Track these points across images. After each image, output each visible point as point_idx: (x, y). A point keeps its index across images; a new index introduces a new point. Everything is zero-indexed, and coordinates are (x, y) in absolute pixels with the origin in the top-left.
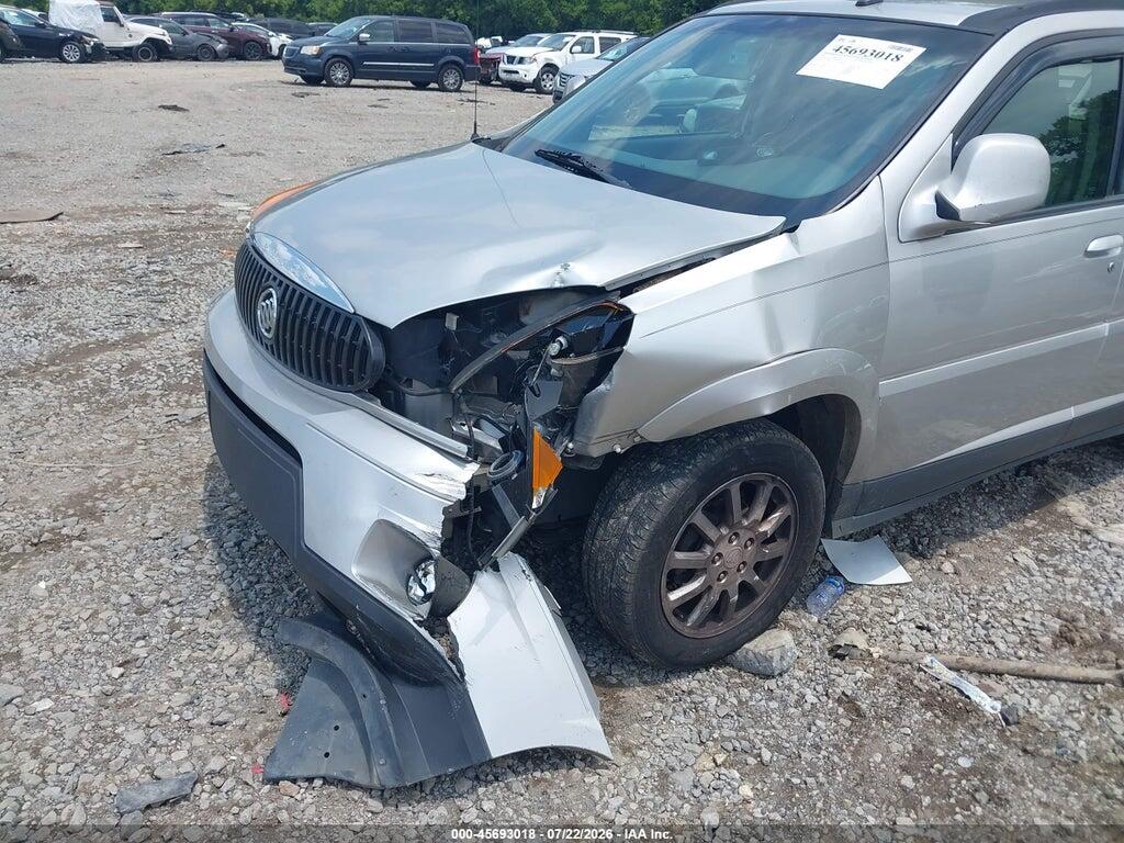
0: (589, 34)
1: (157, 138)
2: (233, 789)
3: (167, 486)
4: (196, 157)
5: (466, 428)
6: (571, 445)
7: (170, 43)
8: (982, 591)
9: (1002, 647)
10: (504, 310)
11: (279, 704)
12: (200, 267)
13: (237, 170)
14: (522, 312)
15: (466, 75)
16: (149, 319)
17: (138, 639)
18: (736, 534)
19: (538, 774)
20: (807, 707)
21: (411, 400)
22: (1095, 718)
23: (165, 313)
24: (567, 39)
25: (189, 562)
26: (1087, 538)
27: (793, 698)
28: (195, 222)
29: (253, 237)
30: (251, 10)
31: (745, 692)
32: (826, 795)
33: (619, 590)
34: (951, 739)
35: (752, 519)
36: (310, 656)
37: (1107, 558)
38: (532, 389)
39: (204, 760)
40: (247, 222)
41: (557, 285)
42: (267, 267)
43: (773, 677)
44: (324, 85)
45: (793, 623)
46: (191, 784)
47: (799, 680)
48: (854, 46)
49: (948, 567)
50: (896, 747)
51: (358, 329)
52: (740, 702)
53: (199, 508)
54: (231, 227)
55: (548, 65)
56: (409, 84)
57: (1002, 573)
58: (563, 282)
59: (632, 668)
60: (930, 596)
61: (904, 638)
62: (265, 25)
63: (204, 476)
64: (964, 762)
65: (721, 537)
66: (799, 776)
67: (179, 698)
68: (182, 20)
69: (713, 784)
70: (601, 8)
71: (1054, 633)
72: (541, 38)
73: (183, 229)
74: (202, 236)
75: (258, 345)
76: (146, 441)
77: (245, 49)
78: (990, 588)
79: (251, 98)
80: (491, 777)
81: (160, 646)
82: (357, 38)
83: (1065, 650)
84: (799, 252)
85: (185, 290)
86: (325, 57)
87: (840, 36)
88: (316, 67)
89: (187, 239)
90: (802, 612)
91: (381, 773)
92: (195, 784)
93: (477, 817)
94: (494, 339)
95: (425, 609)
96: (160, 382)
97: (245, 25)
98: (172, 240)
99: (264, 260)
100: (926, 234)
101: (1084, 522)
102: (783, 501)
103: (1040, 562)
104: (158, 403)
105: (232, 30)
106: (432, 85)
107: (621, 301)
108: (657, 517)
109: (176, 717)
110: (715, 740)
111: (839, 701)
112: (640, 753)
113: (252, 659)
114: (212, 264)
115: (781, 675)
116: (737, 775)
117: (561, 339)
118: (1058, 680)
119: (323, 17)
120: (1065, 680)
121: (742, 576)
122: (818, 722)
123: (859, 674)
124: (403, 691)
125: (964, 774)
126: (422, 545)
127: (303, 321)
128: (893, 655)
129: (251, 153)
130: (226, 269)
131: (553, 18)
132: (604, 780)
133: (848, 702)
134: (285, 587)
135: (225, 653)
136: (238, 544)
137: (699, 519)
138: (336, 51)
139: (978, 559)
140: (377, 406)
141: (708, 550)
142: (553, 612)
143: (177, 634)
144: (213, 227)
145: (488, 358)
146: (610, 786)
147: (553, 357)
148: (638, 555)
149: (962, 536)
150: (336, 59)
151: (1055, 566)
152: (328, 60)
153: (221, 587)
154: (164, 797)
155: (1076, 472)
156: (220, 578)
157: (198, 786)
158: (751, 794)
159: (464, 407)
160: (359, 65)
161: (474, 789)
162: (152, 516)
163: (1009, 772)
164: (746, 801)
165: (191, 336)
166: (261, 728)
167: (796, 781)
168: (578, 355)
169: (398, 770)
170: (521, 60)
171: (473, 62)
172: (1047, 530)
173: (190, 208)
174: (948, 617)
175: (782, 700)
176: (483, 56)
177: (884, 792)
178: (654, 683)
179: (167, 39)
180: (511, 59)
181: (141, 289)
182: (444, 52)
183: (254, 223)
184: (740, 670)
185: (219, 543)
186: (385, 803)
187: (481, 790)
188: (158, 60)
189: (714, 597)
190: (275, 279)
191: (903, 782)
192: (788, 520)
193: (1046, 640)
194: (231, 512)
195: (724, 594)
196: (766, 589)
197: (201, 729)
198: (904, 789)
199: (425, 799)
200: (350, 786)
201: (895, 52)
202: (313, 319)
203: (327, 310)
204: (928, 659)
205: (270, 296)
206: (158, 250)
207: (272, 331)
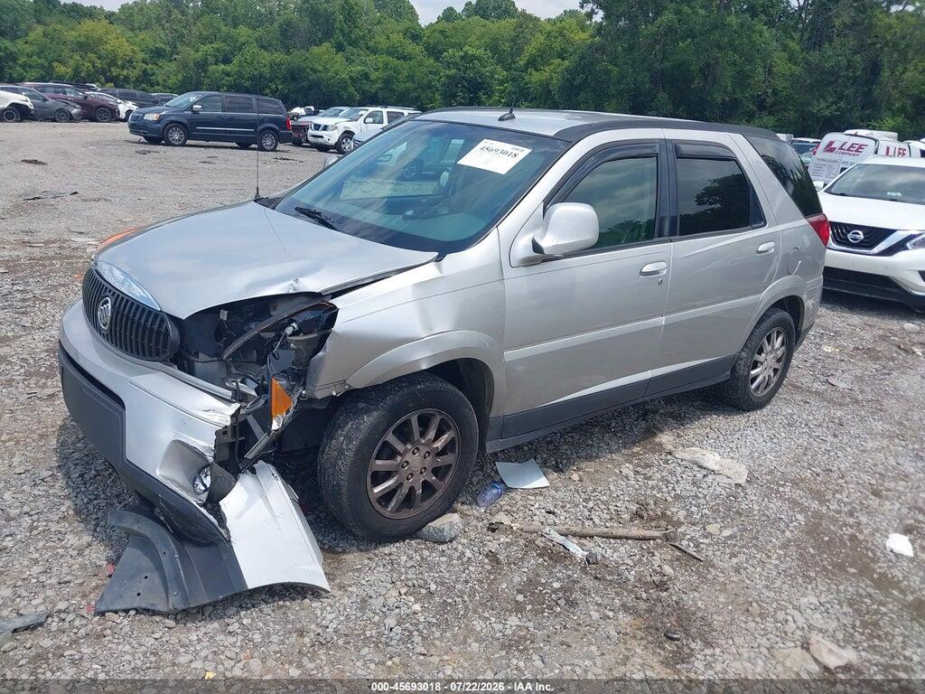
0: (379, 109)
1: (20, 186)
2: (73, 620)
3: (28, 440)
4: (52, 202)
5: (235, 384)
6: (304, 392)
7: (32, 108)
8: (594, 490)
9: (597, 521)
10: (260, 307)
11: (109, 570)
12: (55, 288)
13: (87, 213)
14: (271, 309)
15: (281, 139)
16: (12, 326)
17: (7, 536)
18: (418, 449)
19: (281, 603)
20: (465, 559)
21: (198, 366)
22: (644, 558)
23: (26, 321)
24: (361, 113)
25: (45, 488)
26: (669, 457)
27: (457, 554)
28: (51, 253)
29: (96, 264)
30: (103, 80)
31: (426, 553)
32: (467, 608)
33: (338, 485)
34: (551, 573)
35: (427, 439)
36: (129, 533)
37: (678, 468)
38: (274, 355)
39: (54, 604)
40: (92, 253)
41: (291, 292)
42: (105, 283)
43: (446, 543)
44: (163, 144)
45: (467, 512)
46: (45, 616)
47: (463, 545)
48: (491, 146)
49: (575, 477)
50: (517, 579)
51: (162, 321)
52: (422, 558)
53: (52, 454)
54: (81, 257)
55: (346, 132)
56: (234, 144)
57: (610, 479)
58: (295, 289)
59: (353, 542)
60: (560, 494)
61: (535, 518)
62: (114, 95)
63: (56, 433)
64: (556, 585)
65: (407, 451)
66: (451, 597)
67: (36, 569)
68: (43, 89)
69: (396, 604)
70: (394, 87)
71: (631, 512)
72: (342, 110)
73: (41, 259)
74: (57, 264)
75: (98, 335)
76: (12, 411)
77: (95, 113)
78: (600, 489)
79: (101, 155)
80: (249, 605)
81: (23, 540)
82: (191, 108)
83: (637, 522)
84: (441, 272)
85: (43, 304)
86: (164, 122)
87: (485, 140)
88: (157, 131)
89: (44, 266)
90: (474, 506)
91: (175, 602)
92: (47, 617)
93: (239, 628)
94: (252, 325)
95: (204, 497)
96: (22, 371)
97: (97, 93)
98: (32, 267)
99: (103, 279)
100: (528, 262)
101: (670, 447)
102: (449, 428)
103: (637, 473)
104: (21, 385)
105: (86, 97)
106: (253, 146)
107: (332, 301)
108: (361, 436)
109: (34, 580)
110: (402, 581)
111: (487, 556)
112: (350, 589)
113: (89, 545)
114: (64, 285)
115: (450, 541)
116: (413, 599)
117: (294, 324)
118: (627, 538)
119: (166, 87)
120: (631, 538)
121: (424, 477)
122: (470, 568)
123: (502, 540)
124: (191, 550)
125: (555, 591)
126: (202, 455)
127: (128, 318)
128: (526, 528)
129: (99, 199)
130: (77, 289)
131: (356, 93)
132: (324, 605)
133: (492, 556)
134: (115, 501)
135: (70, 542)
136: (82, 476)
137: (391, 438)
138: (173, 118)
139: (596, 471)
140: (175, 370)
141: (399, 458)
142: (293, 500)
143: (35, 532)
144: (67, 257)
145: (246, 337)
146: (329, 608)
147: (290, 336)
148: (349, 461)
149: (589, 458)
150: (172, 125)
151: (645, 474)
152: (167, 125)
153: (68, 503)
154: (26, 624)
155: (674, 418)
156: (67, 497)
157: (50, 619)
158: (419, 609)
159: (233, 369)
160: (192, 130)
161: (238, 612)
162: (16, 460)
163: (583, 588)
164: (415, 613)
165: (48, 338)
166: (94, 584)
167: (449, 601)
168: (305, 334)
169: (185, 598)
170: (325, 128)
171: (286, 129)
172: (645, 453)
173: (46, 243)
174: (568, 506)
175: (450, 557)
176: (295, 123)
177: (504, 605)
178: (367, 551)
179: (29, 104)
180: (317, 127)
181: (6, 304)
182: (262, 121)
183: (98, 254)
184: (426, 540)
185: (67, 476)
186: (177, 622)
187: (243, 613)
188: (21, 121)
189: (405, 490)
190: (110, 291)
191: (517, 599)
192: (453, 439)
193: (626, 516)
194: (76, 455)
195: (412, 489)
196: (442, 487)
197: (52, 586)
198: (517, 602)
199: (204, 620)
200: (155, 613)
201: (515, 152)
202: (134, 316)
203: (144, 310)
204: (547, 529)
205: (107, 302)
206: (20, 274)
207: (108, 325)
